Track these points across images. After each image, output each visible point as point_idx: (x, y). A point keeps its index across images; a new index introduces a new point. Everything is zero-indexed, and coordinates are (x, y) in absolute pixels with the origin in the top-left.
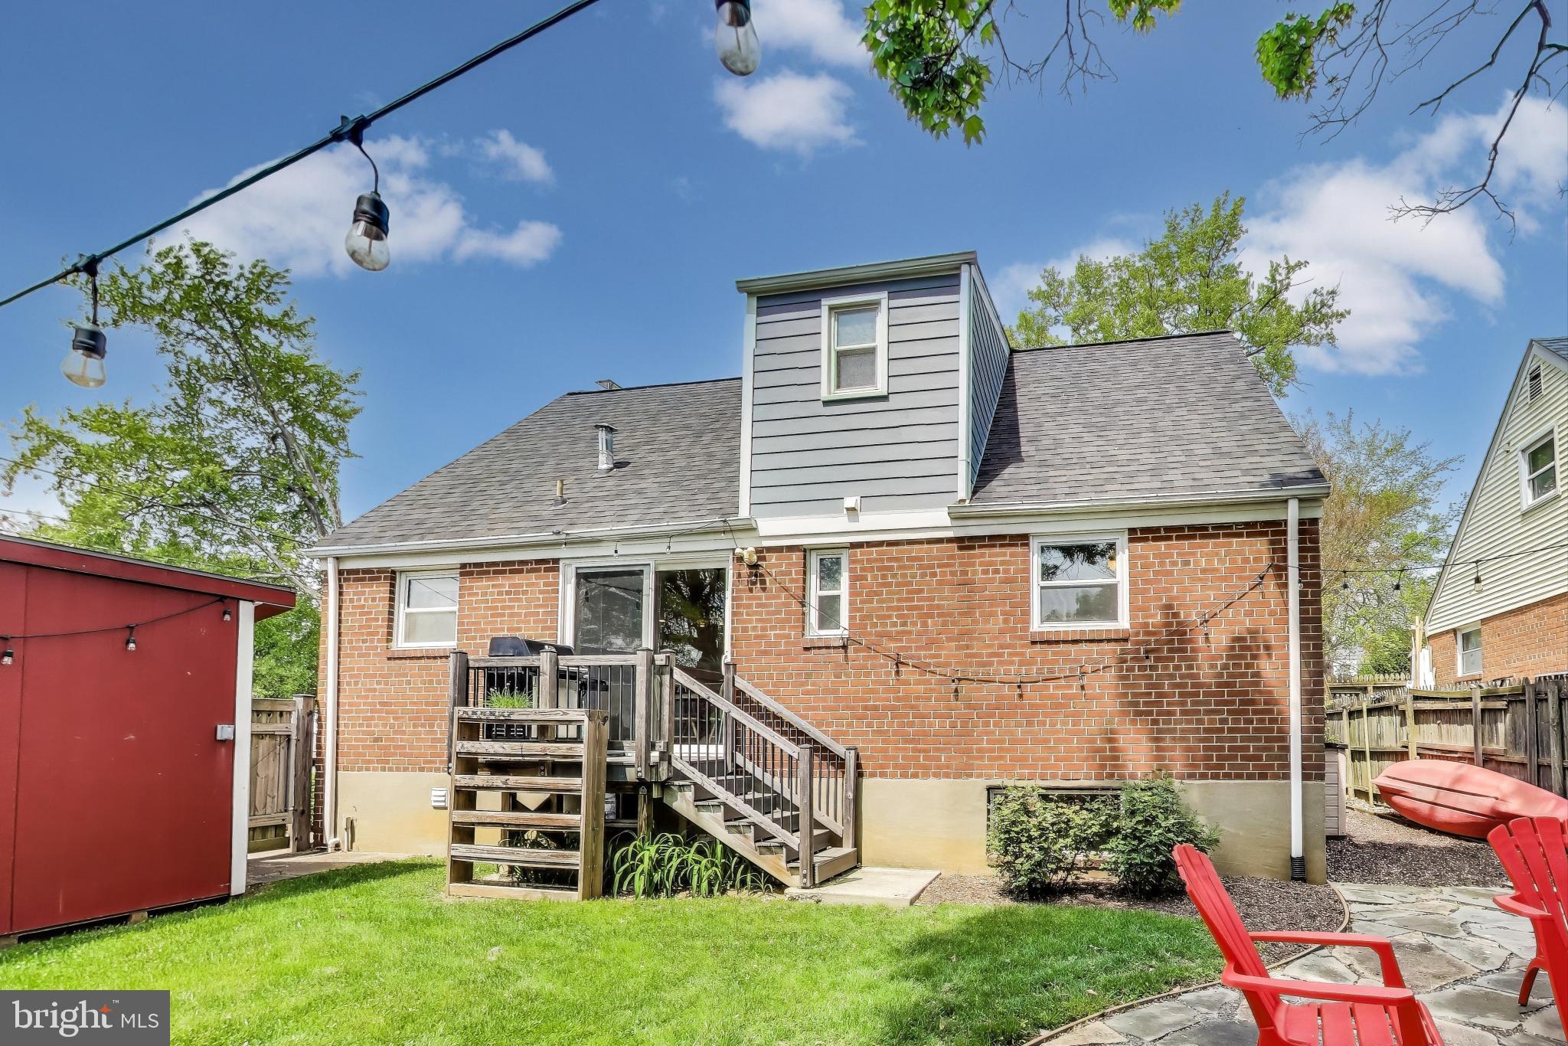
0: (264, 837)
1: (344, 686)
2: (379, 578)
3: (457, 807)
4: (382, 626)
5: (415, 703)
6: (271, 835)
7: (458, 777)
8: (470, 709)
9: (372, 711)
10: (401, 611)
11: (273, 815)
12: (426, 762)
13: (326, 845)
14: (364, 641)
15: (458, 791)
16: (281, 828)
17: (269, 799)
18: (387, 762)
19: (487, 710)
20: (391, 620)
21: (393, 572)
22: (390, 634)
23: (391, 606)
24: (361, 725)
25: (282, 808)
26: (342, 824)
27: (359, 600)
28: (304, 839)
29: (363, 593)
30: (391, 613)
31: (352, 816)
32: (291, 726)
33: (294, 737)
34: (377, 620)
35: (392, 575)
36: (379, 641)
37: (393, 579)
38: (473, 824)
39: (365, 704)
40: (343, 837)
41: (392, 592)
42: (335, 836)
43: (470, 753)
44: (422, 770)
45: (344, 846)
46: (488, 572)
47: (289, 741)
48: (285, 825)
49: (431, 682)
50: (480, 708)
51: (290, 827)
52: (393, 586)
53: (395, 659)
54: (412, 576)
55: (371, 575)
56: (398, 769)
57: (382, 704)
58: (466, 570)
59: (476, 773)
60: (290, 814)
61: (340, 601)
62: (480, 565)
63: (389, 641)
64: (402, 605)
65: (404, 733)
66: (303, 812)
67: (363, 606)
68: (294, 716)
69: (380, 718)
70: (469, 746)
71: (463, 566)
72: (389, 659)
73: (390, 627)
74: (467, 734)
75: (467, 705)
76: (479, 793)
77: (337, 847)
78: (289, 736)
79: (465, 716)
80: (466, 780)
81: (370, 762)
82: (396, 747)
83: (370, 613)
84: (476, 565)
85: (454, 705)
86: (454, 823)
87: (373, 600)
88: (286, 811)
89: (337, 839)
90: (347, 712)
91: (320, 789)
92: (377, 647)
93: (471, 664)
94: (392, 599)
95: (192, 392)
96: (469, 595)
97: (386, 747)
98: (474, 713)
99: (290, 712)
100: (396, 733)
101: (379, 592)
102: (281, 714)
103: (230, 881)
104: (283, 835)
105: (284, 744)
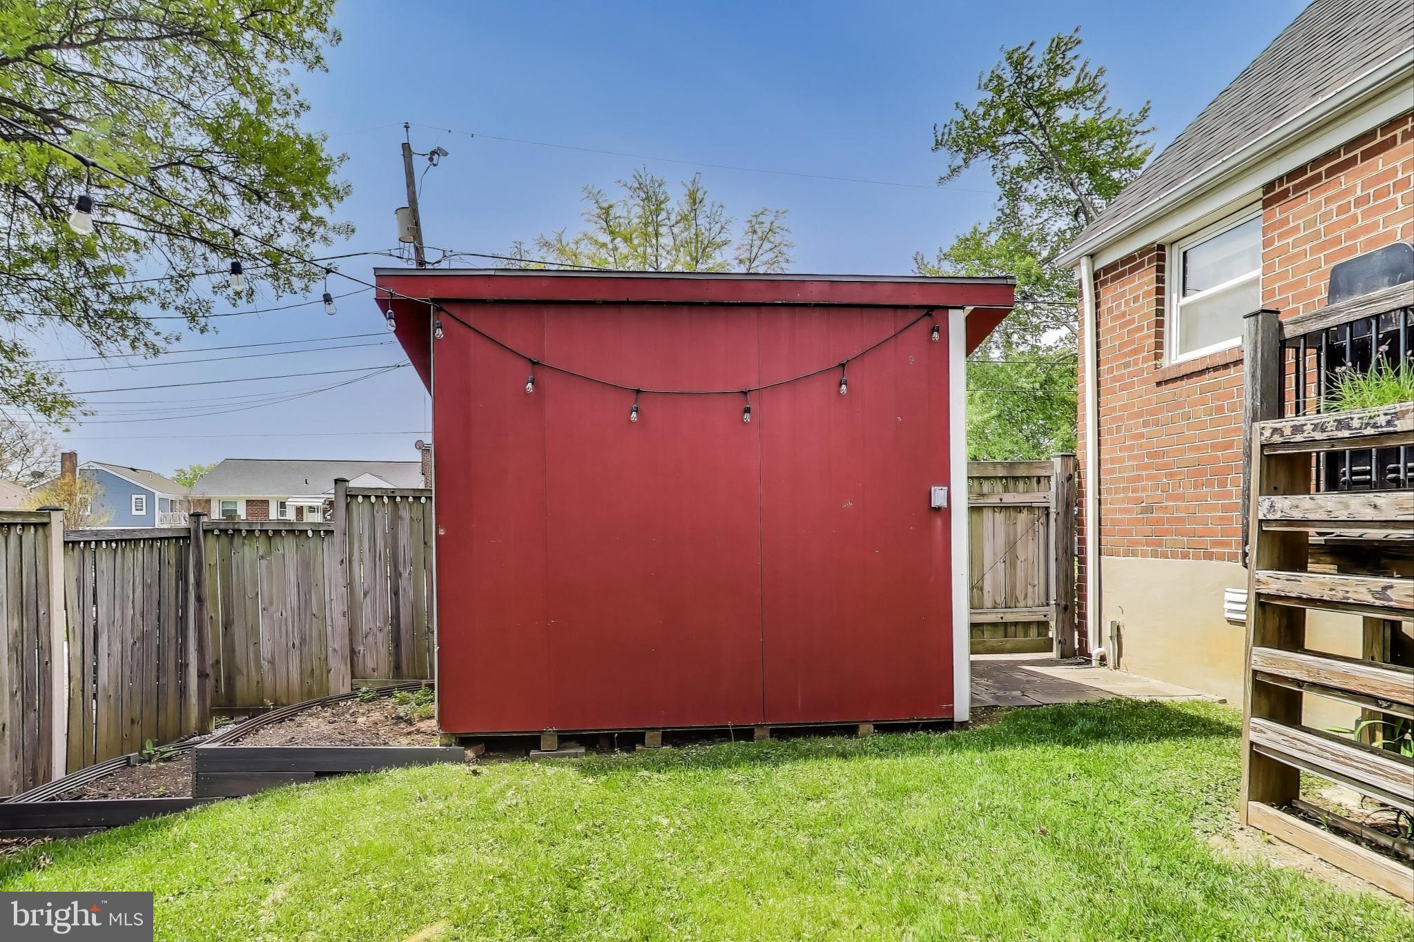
0: (1026, 635)
1: (1105, 437)
2: (1141, 265)
3: (1262, 640)
4: (1149, 337)
5: (1198, 448)
6: (1033, 632)
7: (1263, 574)
8: (1287, 423)
9: (1139, 468)
10: (1175, 302)
11: (1034, 609)
12: (1216, 544)
13: (1090, 656)
14: (1127, 365)
15: (1264, 603)
16: (1043, 625)
17: (1030, 589)
18: (1160, 544)
19: (1329, 418)
20: (1160, 324)
21: (1161, 247)
22: (1159, 345)
23: (1160, 302)
24: (1125, 489)
25: (1043, 599)
26: (1107, 631)
27: (1119, 306)
28: (1068, 642)
29: (1123, 294)
30: (1160, 313)
31: (1120, 620)
32: (1049, 496)
33: (1052, 510)
34: (1140, 329)
35: (1158, 253)
36: (1145, 360)
37: (1161, 258)
38: (1299, 683)
39: (1130, 458)
40: (1108, 648)
41: (1160, 280)
42: (1100, 647)
43: (1291, 522)
44: (1209, 556)
45: (1111, 661)
46: (1317, 178)
47: (1048, 515)
48: (1048, 622)
49: (1220, 409)
50: (1309, 418)
51: (1053, 624)
52: (1160, 269)
53: (1167, 382)
54: (1186, 244)
55: (1130, 264)
56: (1174, 556)
57: (1150, 456)
58: (1273, 194)
59: (1303, 569)
60: (1053, 608)
61: (1098, 315)
62: (1301, 170)
63: (1158, 356)
64: (1175, 296)
65: (1181, 497)
66: (1066, 608)
67: (1124, 314)
68: (1053, 479)
69: (1149, 478)
70: (1288, 506)
71: (1269, 187)
72: (1159, 384)
73: (1159, 335)
74: (1282, 479)
75: (1281, 414)
76: (1311, 613)
77: (1103, 659)
78: (1047, 508)
79: (1277, 439)
80: (1279, 583)
81: (1137, 543)
82: (1172, 521)
83: (1131, 322)
84: (1291, 175)
85: (1254, 420)
86: (1255, 672)
87: (1136, 299)
88: (1048, 605)
89: (1102, 649)
90: (1112, 471)
91: (1083, 579)
92: (1142, 370)
93: (1289, 332)
94: (1160, 291)
95: (1013, 194)
96: (1280, 237)
97: (1159, 521)
98: (1297, 429)
99: (1049, 477)
100: (1171, 498)
101: (1140, 286)
102: (1039, 480)
103: (952, 702)
104: (1047, 635)
105: (1043, 519)
